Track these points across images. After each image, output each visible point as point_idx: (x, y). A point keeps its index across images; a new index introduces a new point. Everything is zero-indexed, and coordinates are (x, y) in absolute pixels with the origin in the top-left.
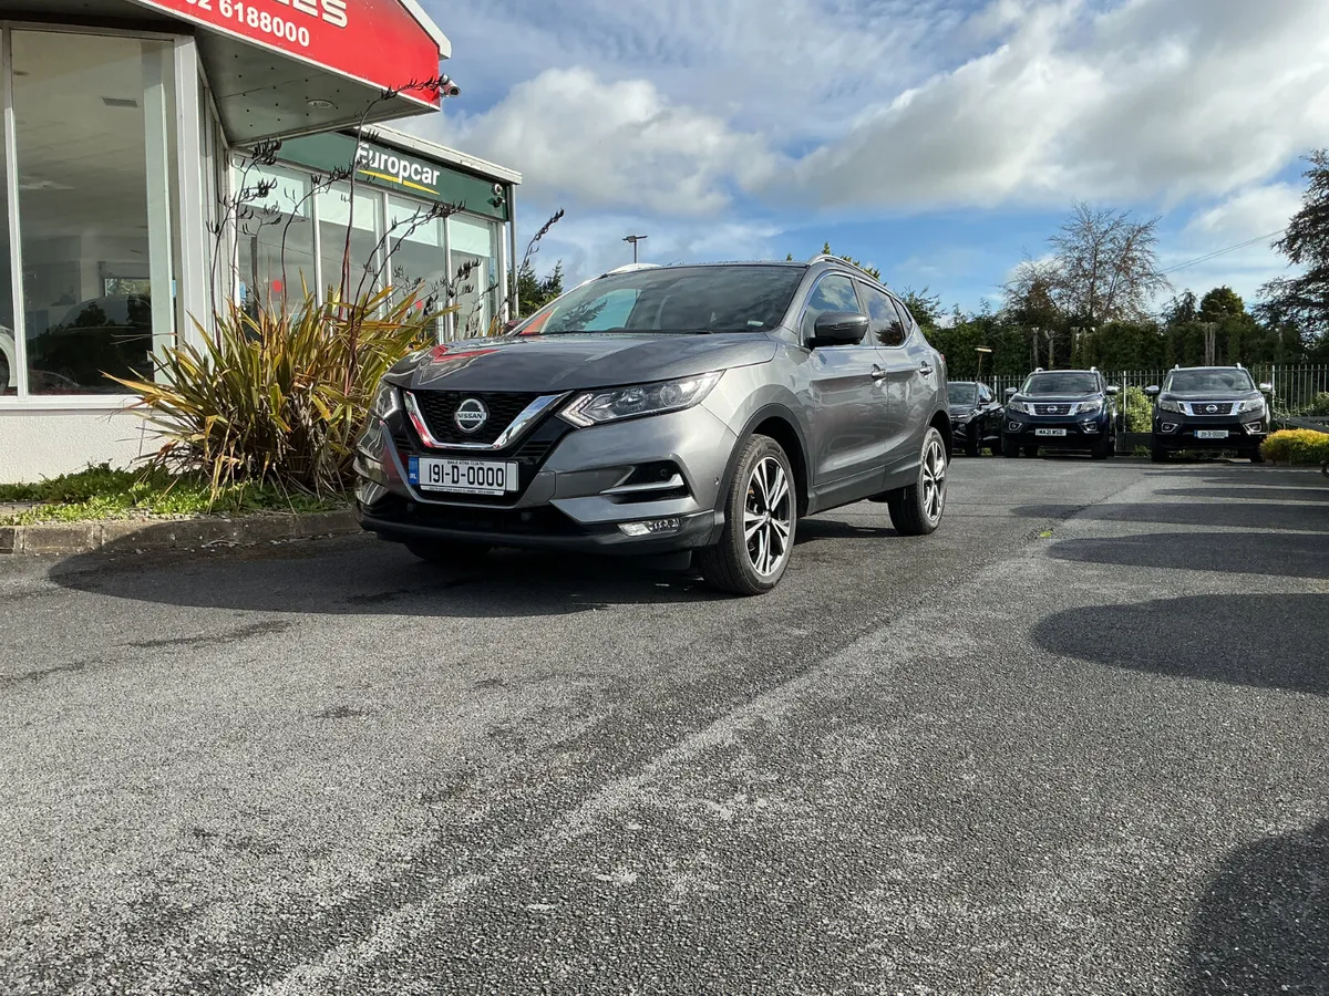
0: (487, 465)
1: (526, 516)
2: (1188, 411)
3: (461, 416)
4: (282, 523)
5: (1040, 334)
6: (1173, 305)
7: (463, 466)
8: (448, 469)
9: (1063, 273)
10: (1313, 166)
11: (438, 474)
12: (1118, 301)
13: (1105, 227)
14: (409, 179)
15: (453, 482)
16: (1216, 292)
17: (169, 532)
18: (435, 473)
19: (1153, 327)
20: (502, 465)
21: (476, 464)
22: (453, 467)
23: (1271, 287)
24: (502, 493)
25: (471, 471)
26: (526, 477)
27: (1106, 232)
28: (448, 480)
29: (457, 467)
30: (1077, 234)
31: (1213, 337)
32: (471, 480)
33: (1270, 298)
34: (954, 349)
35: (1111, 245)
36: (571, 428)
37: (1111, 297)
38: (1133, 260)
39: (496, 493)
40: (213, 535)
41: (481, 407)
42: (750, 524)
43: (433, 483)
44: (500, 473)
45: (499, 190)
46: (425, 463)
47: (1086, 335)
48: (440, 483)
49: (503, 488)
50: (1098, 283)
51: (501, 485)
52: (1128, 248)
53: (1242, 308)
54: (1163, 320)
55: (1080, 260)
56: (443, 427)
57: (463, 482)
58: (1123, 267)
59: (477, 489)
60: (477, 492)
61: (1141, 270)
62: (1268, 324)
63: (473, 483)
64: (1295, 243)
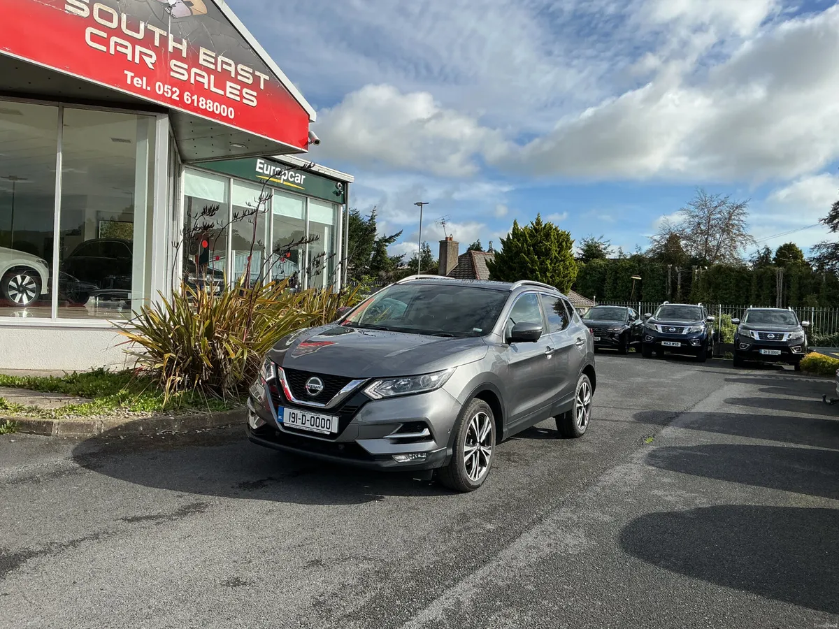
0: (321, 416)
1: (342, 447)
2: (756, 337)
3: (309, 385)
4: (203, 419)
5: (673, 269)
6: (757, 255)
7: (309, 415)
8: (300, 416)
9: (688, 231)
11: (294, 418)
12: (723, 250)
13: (715, 204)
14: (287, 180)
15: (302, 423)
16: (786, 246)
17: (139, 426)
18: (292, 417)
19: (744, 269)
20: (330, 418)
21: (315, 415)
22: (303, 415)
23: (819, 247)
24: (329, 433)
25: (312, 419)
26: (342, 426)
27: (716, 207)
28: (299, 422)
29: (305, 416)
30: (697, 208)
31: (781, 277)
32: (312, 424)
33: (818, 254)
34: (618, 275)
35: (719, 216)
36: (369, 400)
37: (718, 247)
38: (733, 225)
39: (326, 433)
40: (164, 427)
41: (320, 382)
42: (467, 453)
43: (291, 423)
44: (328, 422)
45: (340, 186)
46: (287, 411)
47: (702, 271)
48: (295, 423)
49: (330, 430)
50: (710, 239)
51: (329, 429)
52: (730, 219)
53: (802, 257)
54: (751, 264)
55: (699, 224)
56: (300, 392)
57: (308, 424)
58: (726, 229)
59: (315, 429)
60: (315, 431)
61: (737, 232)
62: (817, 270)
63: (313, 426)
64: (834, 219)
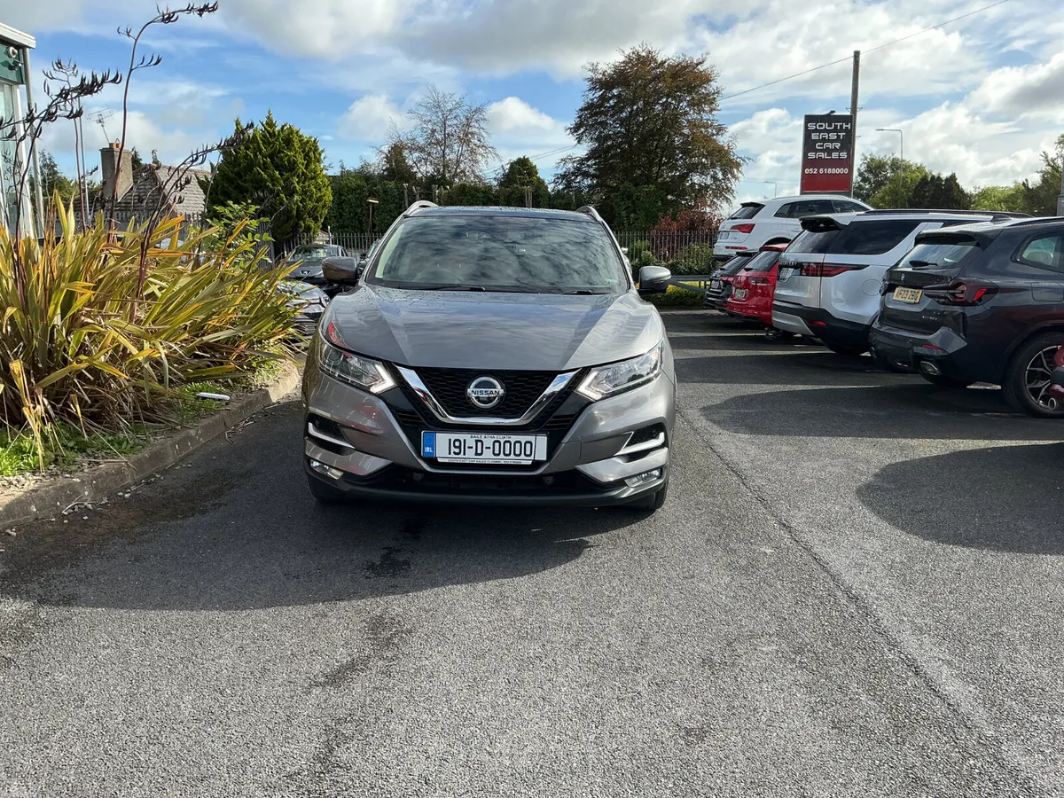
0: (513, 438)
1: (550, 480)
3: (472, 391)
4: (119, 472)
5: (410, 190)
6: (502, 172)
7: (488, 440)
8: (471, 442)
9: (421, 141)
10: (590, 74)
11: (458, 447)
12: (462, 166)
13: (450, 106)
15: (477, 454)
16: (519, 160)
17: (30, 504)
18: (455, 447)
19: (490, 188)
20: (531, 438)
21: (502, 438)
22: (477, 441)
23: (564, 161)
24: (530, 463)
25: (497, 444)
26: (552, 449)
27: (451, 110)
28: (470, 453)
29: (481, 441)
30: (430, 109)
31: (530, 197)
32: (497, 452)
33: (564, 170)
34: (343, 198)
35: (455, 122)
36: (589, 403)
37: (458, 162)
38: (472, 134)
39: (523, 463)
40: (69, 499)
43: (453, 455)
44: (528, 445)
45: (14, 53)
46: (442, 439)
47: (444, 192)
48: (461, 455)
49: (532, 458)
50: (447, 151)
51: (530, 455)
52: (468, 125)
53: (537, 173)
54: (495, 183)
55: (433, 131)
56: (457, 403)
57: (488, 454)
58: (465, 139)
59: (502, 460)
60: (502, 462)
61: (478, 143)
62: (563, 189)
63: (499, 455)
64: (579, 129)
